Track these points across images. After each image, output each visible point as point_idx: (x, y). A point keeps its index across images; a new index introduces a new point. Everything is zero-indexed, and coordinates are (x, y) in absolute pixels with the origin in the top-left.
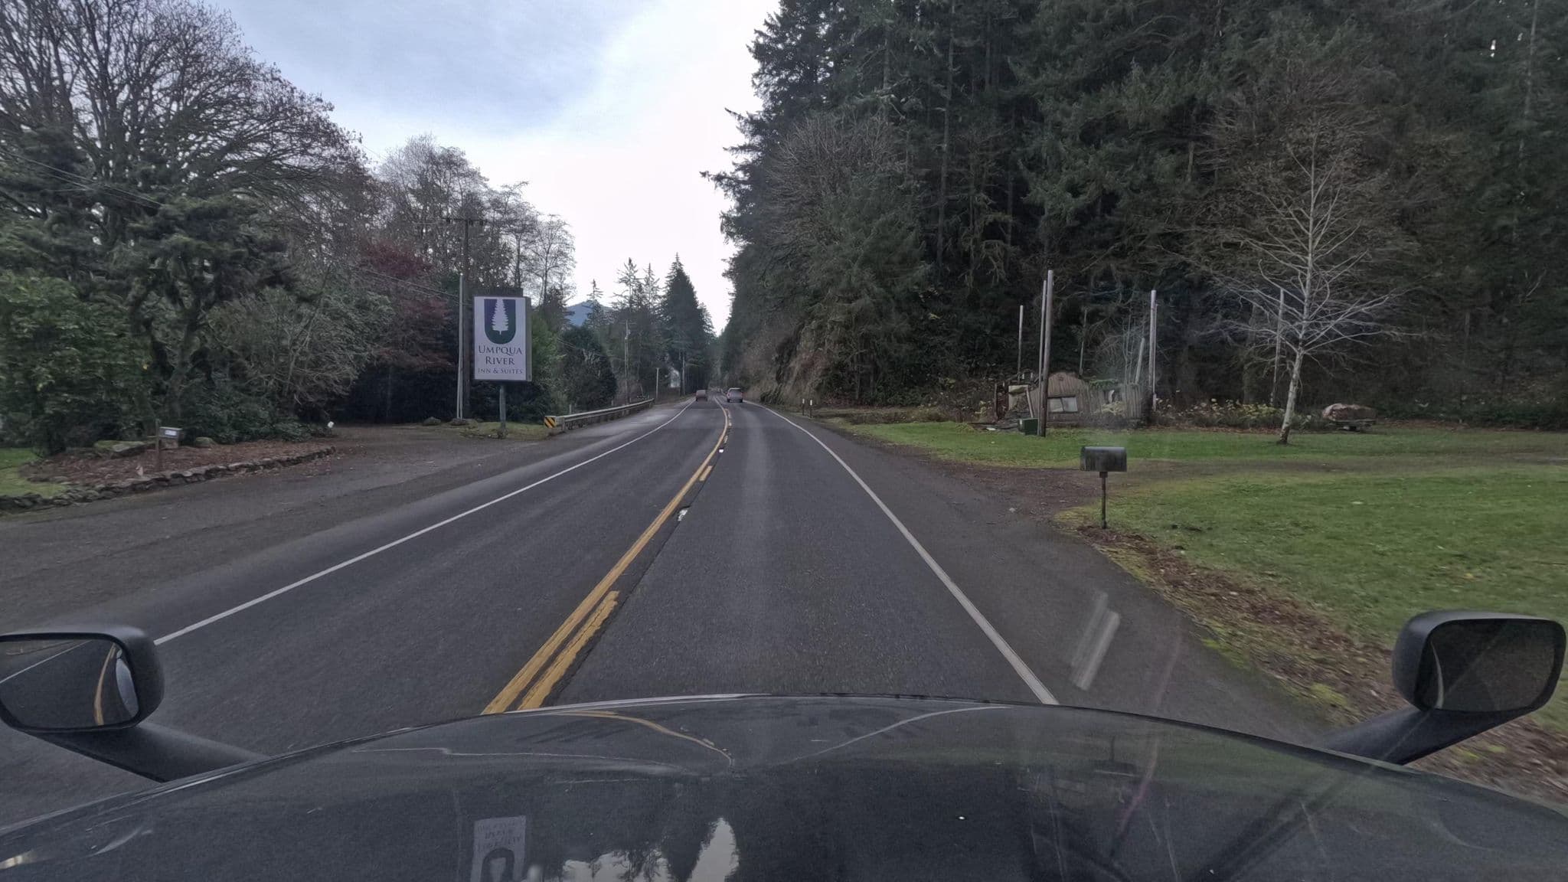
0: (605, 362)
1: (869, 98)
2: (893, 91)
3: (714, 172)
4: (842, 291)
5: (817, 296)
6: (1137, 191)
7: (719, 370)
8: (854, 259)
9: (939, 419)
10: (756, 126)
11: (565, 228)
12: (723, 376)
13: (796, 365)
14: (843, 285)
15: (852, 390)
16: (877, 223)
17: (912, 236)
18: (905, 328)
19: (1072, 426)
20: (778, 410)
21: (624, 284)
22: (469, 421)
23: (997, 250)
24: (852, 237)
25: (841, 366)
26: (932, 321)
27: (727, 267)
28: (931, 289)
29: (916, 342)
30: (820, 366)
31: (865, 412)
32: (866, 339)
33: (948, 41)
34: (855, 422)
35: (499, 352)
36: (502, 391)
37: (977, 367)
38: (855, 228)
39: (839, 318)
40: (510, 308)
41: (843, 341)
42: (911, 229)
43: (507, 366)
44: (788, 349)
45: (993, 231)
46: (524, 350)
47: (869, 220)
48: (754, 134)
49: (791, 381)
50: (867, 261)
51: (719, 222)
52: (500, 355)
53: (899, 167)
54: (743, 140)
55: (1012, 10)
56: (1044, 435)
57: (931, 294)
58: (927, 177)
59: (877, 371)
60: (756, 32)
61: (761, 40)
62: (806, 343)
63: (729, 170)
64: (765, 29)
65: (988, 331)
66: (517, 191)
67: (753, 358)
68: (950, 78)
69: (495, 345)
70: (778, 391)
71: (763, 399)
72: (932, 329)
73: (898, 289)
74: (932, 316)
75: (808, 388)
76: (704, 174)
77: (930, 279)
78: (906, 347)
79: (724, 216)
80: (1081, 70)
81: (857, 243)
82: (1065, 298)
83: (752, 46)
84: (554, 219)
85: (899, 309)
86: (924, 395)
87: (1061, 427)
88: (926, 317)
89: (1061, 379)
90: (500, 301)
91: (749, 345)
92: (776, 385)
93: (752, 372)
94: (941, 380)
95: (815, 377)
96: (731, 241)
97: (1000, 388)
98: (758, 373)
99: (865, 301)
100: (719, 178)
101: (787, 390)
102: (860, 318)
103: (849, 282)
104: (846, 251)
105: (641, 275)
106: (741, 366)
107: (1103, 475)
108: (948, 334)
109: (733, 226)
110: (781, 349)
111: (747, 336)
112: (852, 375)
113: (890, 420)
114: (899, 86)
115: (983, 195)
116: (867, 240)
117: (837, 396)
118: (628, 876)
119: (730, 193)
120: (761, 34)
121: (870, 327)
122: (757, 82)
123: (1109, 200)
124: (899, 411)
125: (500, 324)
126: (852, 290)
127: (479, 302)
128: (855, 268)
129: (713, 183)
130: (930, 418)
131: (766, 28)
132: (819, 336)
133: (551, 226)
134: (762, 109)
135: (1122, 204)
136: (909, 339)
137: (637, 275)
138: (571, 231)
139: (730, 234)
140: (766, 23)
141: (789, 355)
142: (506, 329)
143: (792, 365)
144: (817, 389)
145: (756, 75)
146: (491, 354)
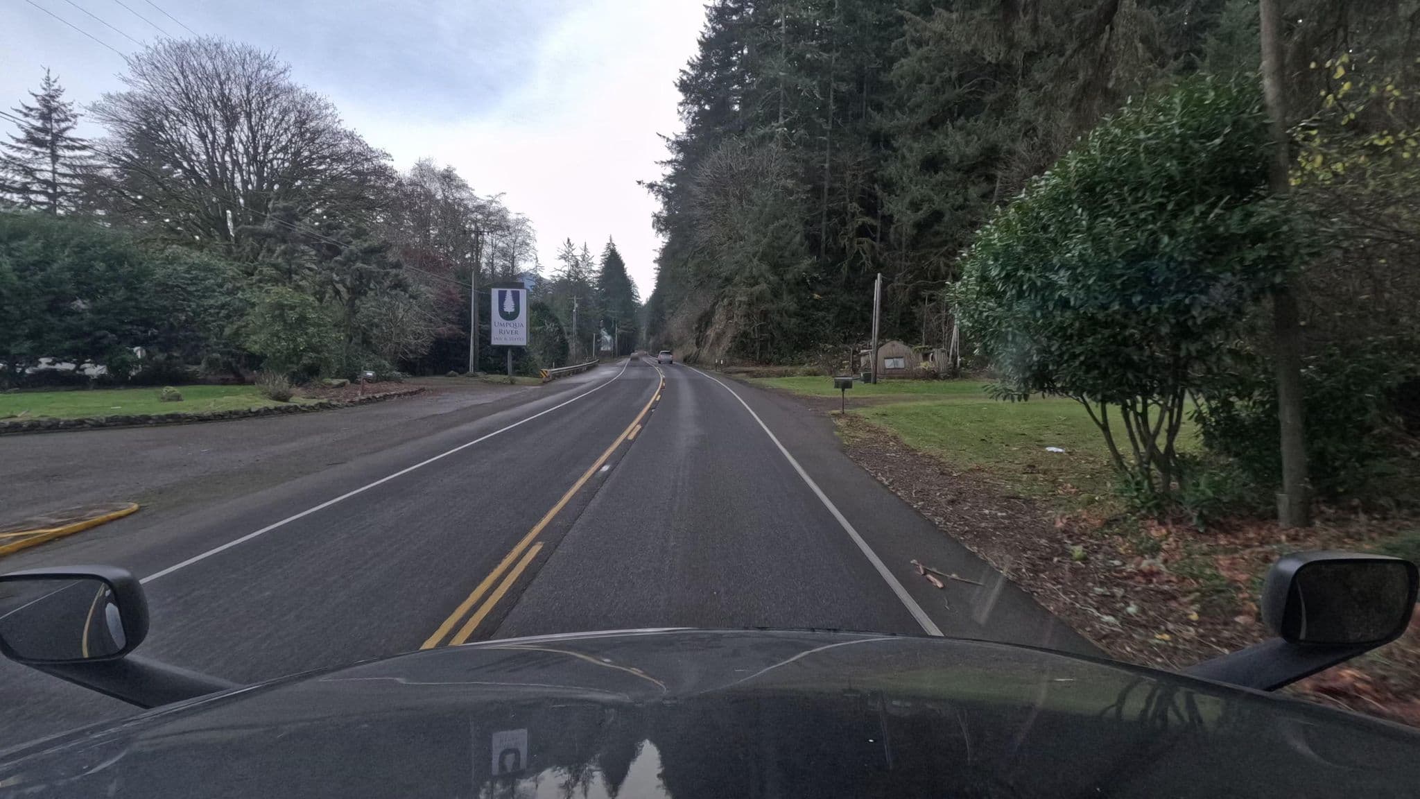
0: (560, 331)
1: (767, 130)
2: (786, 125)
3: (648, 181)
4: (746, 278)
5: (728, 280)
6: (957, 210)
7: (644, 335)
8: (754, 256)
9: (815, 374)
10: (680, 145)
11: (529, 223)
12: (648, 339)
13: (711, 333)
14: (747, 274)
15: (754, 353)
16: (771, 227)
17: (798, 238)
18: (793, 307)
19: (900, 378)
20: (697, 368)
21: (563, 261)
22: (479, 373)
23: (865, 246)
24: (754, 238)
25: (745, 334)
26: (816, 300)
27: (657, 255)
28: (816, 275)
29: (803, 316)
30: (729, 334)
31: (760, 369)
32: (765, 315)
33: (829, 84)
34: (755, 377)
35: (509, 326)
36: (509, 352)
37: (850, 336)
38: (756, 231)
39: (744, 299)
40: (516, 297)
41: (747, 316)
42: (797, 232)
43: (514, 336)
44: (705, 320)
45: (863, 231)
46: (525, 325)
47: (766, 226)
48: (679, 152)
49: (708, 346)
50: (763, 257)
51: (651, 220)
52: (509, 328)
53: (790, 183)
54: (670, 156)
55: (878, 61)
56: (875, 383)
57: (816, 279)
58: (813, 190)
59: (773, 338)
60: (681, 71)
61: (685, 78)
62: (719, 317)
63: (659, 180)
64: (687, 68)
65: (858, 309)
66: (497, 199)
67: (676, 325)
68: (831, 113)
69: (505, 322)
70: (698, 354)
71: (686, 360)
72: (816, 305)
73: (789, 276)
74: (816, 296)
75: (720, 351)
76: (639, 183)
77: (815, 267)
78: (793, 320)
79: (655, 215)
80: (921, 117)
81: (757, 242)
82: (911, 285)
83: (677, 82)
84: (520, 217)
85: (791, 292)
86: (808, 357)
87: (891, 378)
88: (812, 297)
89: (894, 345)
90: (509, 291)
91: (672, 314)
92: (695, 349)
93: (675, 338)
94: (821, 345)
95: (726, 343)
96: (661, 235)
97: (855, 352)
98: (681, 338)
99: (763, 286)
100: (651, 186)
101: (705, 353)
102: (760, 298)
103: (751, 272)
104: (749, 249)
105: (578, 253)
106: (665, 332)
107: (843, 390)
108: (828, 310)
109: (661, 223)
110: (700, 320)
111: (670, 306)
112: (753, 341)
113: (780, 375)
114: (790, 121)
115: (855, 204)
116: (765, 241)
117: (743, 358)
118: (567, 787)
119: (660, 197)
120: (684, 72)
121: (767, 306)
122: (681, 109)
123: (937, 216)
124: (789, 369)
125: (509, 307)
126: (754, 277)
127: (495, 293)
128: (755, 261)
129: (646, 190)
130: (809, 374)
131: (689, 67)
132: (729, 311)
133: (518, 222)
134: (685, 131)
135: (946, 218)
136: (796, 314)
137: (575, 253)
138: (534, 227)
139: (660, 230)
140: (689, 63)
141: (707, 325)
142: (513, 310)
143: (708, 333)
144: (728, 352)
145: (681, 104)
146: (503, 329)
